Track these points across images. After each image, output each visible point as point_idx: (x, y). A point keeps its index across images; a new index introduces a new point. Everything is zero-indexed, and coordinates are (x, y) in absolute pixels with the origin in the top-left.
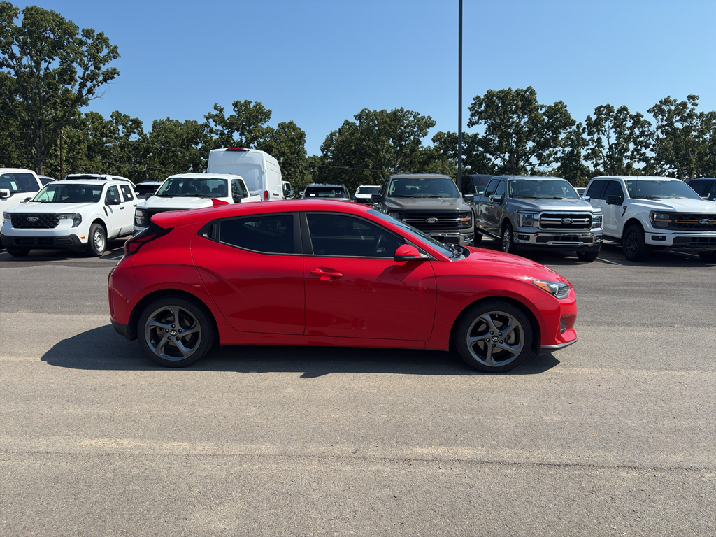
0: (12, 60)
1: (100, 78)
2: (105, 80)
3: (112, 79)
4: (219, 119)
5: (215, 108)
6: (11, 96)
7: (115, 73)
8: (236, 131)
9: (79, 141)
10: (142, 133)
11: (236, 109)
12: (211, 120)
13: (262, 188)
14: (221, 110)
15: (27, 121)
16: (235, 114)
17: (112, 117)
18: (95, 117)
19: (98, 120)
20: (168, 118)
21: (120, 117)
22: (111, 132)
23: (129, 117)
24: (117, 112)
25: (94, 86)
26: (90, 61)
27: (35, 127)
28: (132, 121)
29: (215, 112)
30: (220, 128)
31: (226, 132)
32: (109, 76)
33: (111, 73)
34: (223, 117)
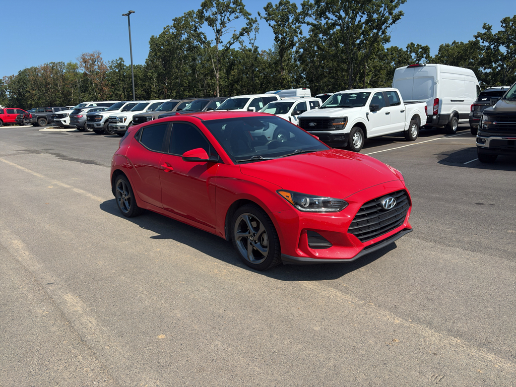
0: (339, 20)
1: (390, 21)
2: (394, 22)
3: (398, 20)
4: (488, 37)
5: (484, 27)
6: (336, 44)
7: (401, 15)
8: (501, 45)
9: (381, 68)
10: (429, 57)
11: (504, 25)
12: (479, 39)
13: (433, 96)
14: (489, 28)
15: (345, 59)
16: (503, 29)
17: (407, 48)
18: (394, 49)
19: (395, 52)
20: (455, 41)
21: (413, 46)
22: (405, 59)
23: (421, 45)
24: (412, 43)
25: (387, 27)
26: (385, 10)
27: (349, 63)
28: (422, 48)
29: (483, 31)
30: (487, 44)
31: (492, 47)
32: (396, 18)
33: (398, 16)
34: (490, 34)
